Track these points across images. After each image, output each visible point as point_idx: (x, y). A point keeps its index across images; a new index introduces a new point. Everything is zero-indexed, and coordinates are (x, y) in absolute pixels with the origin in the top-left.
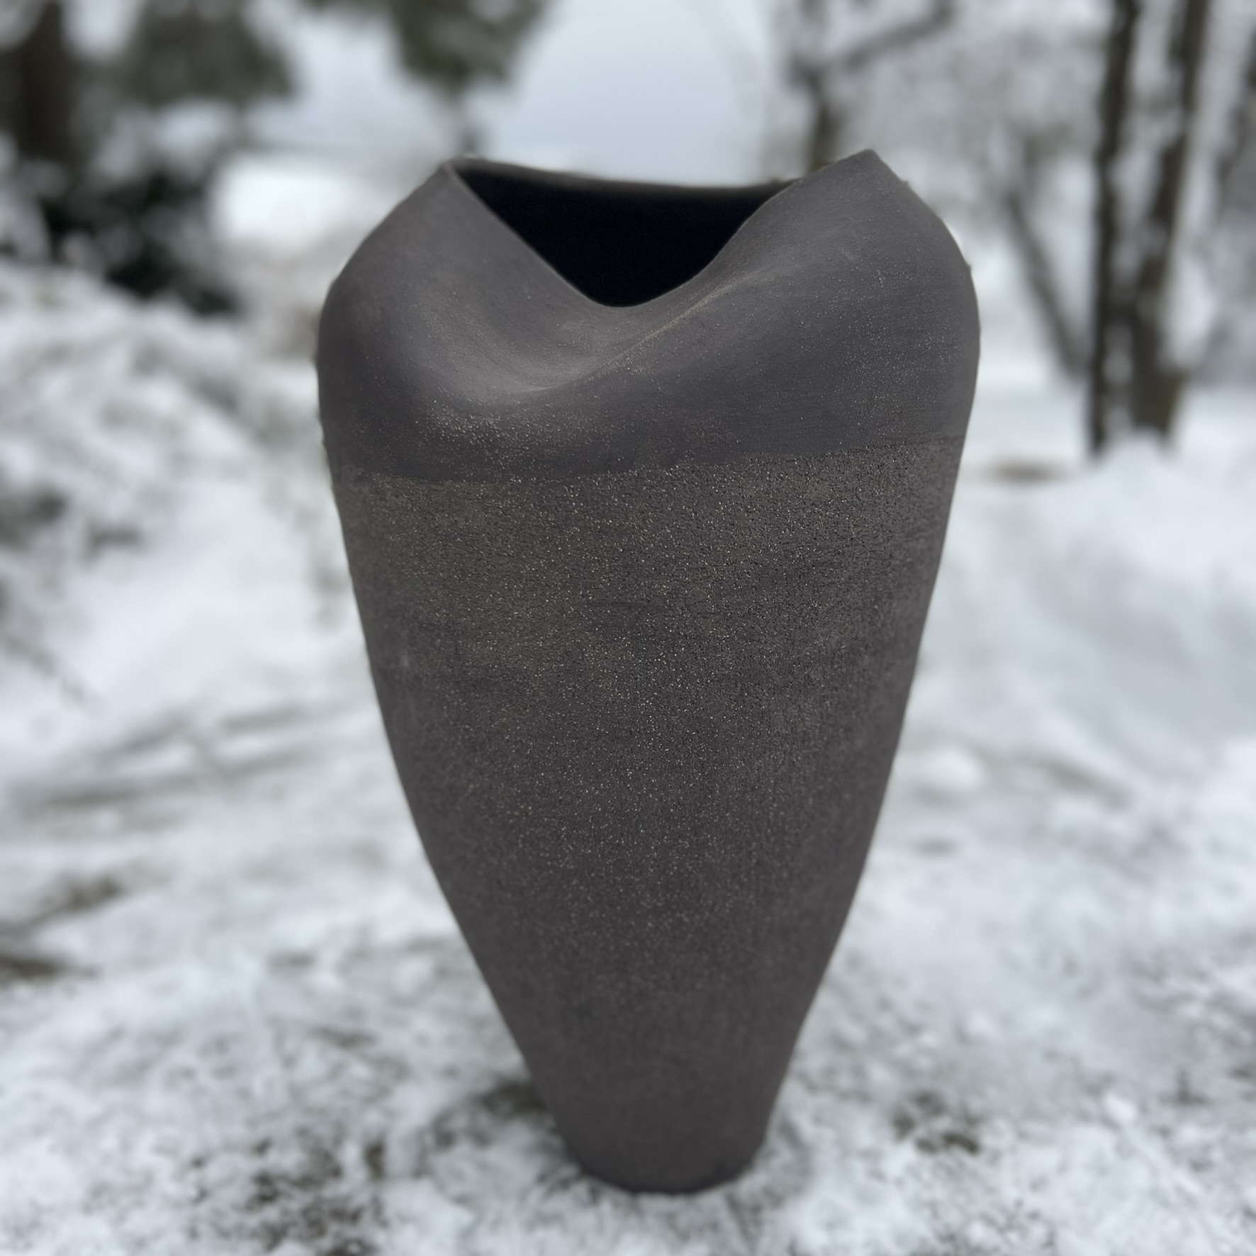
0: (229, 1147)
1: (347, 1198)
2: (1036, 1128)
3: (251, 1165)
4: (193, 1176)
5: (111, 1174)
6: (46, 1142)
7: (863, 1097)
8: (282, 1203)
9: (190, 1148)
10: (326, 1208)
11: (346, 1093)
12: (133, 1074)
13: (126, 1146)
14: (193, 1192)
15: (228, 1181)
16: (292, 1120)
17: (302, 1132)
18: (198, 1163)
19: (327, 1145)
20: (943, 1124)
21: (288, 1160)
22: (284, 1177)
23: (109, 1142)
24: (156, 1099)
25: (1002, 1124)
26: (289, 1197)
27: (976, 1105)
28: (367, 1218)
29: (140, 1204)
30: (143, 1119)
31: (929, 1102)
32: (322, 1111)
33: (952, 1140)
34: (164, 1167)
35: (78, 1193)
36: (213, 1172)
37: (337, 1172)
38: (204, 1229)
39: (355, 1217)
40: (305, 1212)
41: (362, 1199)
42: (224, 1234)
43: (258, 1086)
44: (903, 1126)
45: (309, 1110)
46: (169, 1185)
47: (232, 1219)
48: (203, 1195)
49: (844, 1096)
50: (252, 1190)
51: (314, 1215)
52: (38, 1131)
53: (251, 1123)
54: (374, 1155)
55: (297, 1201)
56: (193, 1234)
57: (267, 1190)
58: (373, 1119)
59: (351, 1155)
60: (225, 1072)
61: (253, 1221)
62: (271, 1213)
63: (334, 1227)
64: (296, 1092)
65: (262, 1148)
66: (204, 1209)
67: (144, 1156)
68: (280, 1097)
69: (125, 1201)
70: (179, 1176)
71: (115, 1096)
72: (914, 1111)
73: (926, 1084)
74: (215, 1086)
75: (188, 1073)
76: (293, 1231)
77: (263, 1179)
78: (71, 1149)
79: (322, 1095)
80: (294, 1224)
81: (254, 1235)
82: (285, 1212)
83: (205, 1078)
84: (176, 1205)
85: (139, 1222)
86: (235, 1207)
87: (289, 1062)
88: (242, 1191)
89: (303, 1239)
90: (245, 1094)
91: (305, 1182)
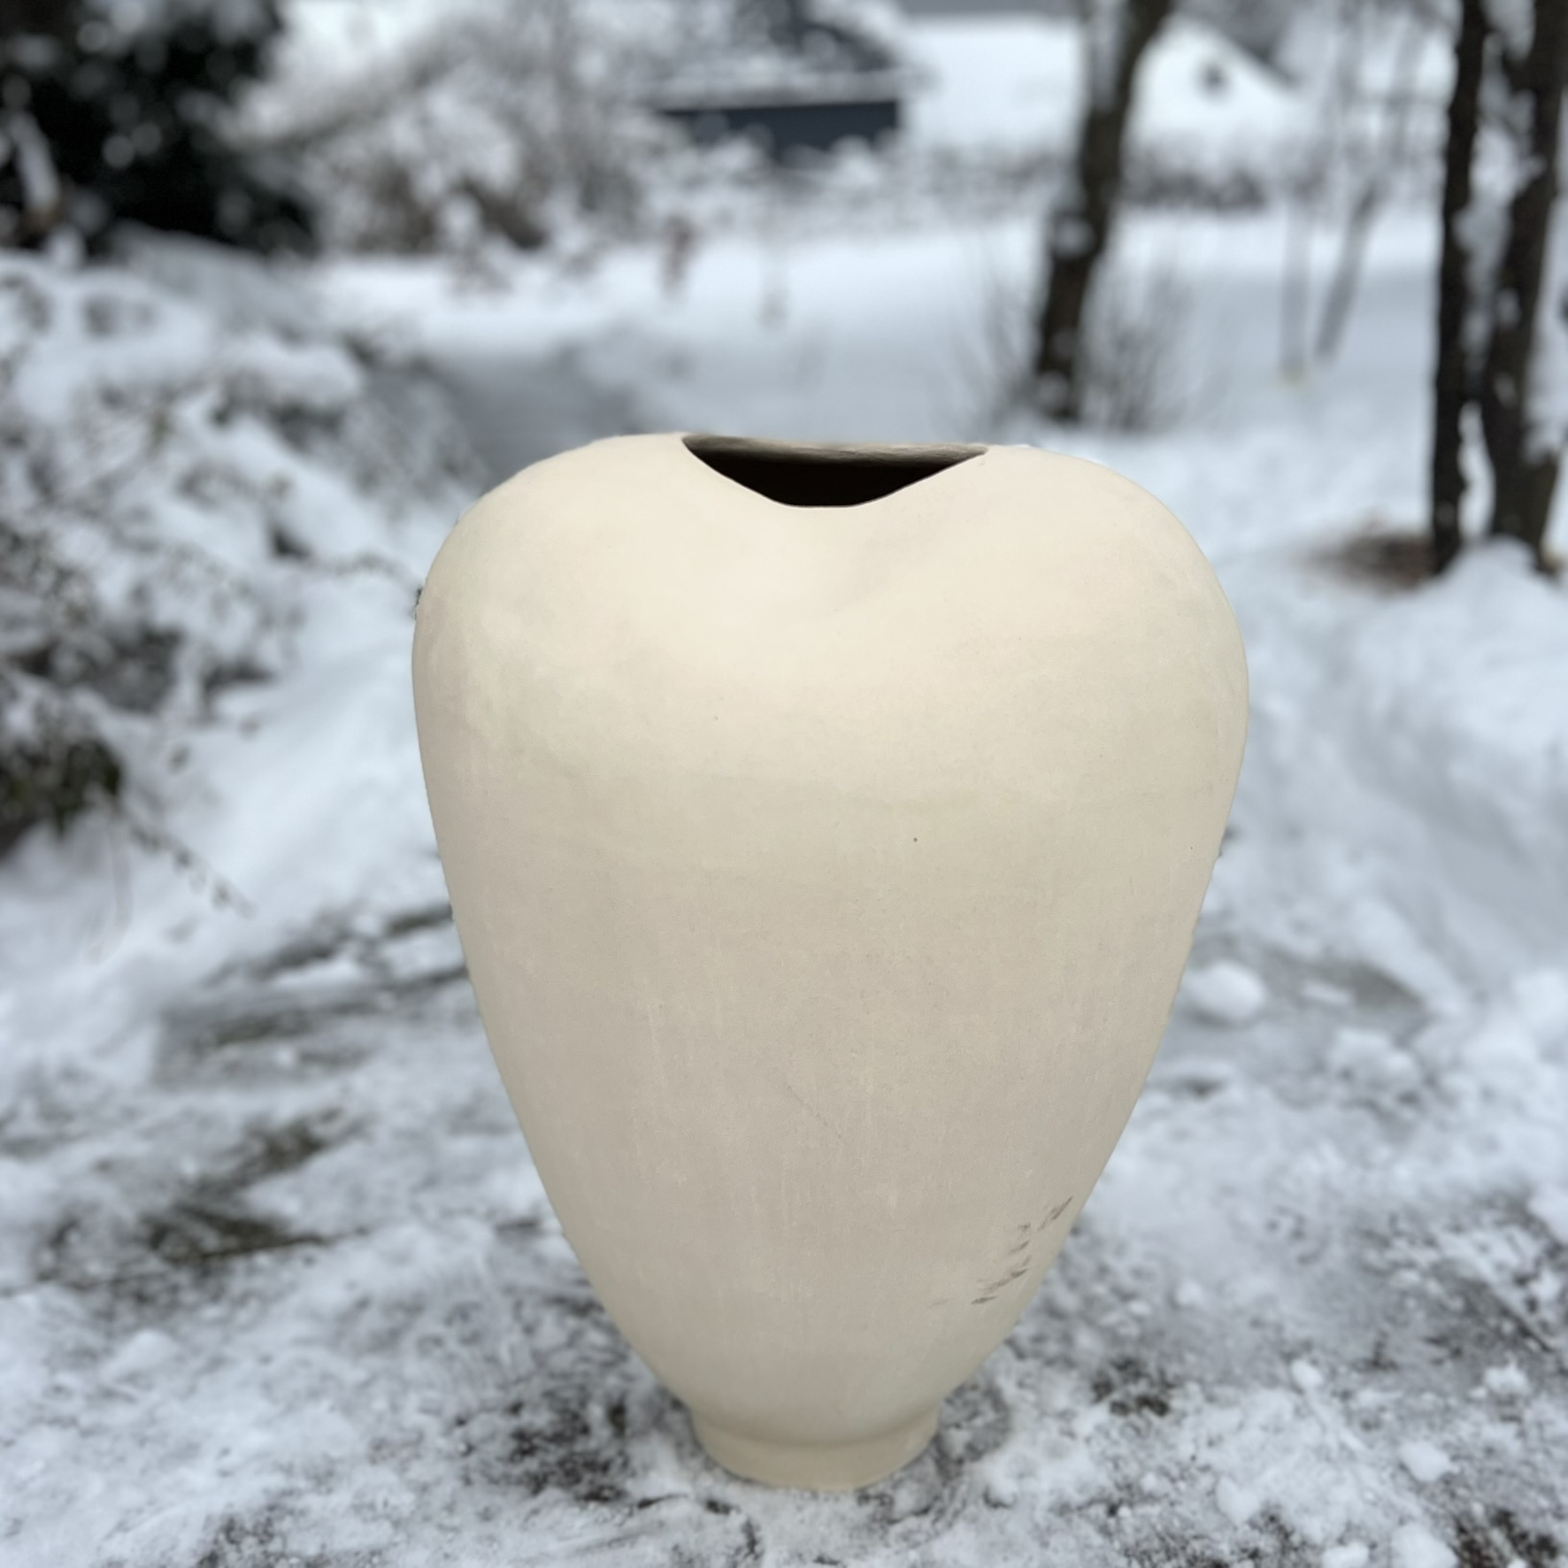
0: (486, 1408)
1: (597, 1452)
2: (1227, 1392)
3: (510, 1424)
4: (458, 1432)
5: (384, 1431)
6: (325, 1404)
7: (1068, 1363)
8: (540, 1455)
9: (452, 1410)
10: (580, 1460)
11: (586, 1360)
12: (386, 1342)
13: (395, 1408)
14: (462, 1447)
15: (492, 1437)
16: (538, 1385)
17: (549, 1395)
18: (461, 1422)
19: (574, 1406)
20: (1140, 1388)
21: (540, 1419)
22: (538, 1434)
23: (380, 1404)
24: (412, 1366)
25: (1193, 1388)
26: (546, 1451)
27: (1173, 1370)
28: (614, 1469)
29: (418, 1456)
30: (406, 1385)
31: (1129, 1367)
32: (565, 1376)
33: (1145, 1402)
34: (432, 1426)
35: (362, 1448)
36: (476, 1429)
37: (586, 1430)
38: (475, 1476)
39: (605, 1467)
40: (561, 1463)
41: (609, 1453)
42: (493, 1481)
43: (504, 1354)
44: (1101, 1389)
45: (552, 1376)
46: (437, 1440)
47: (498, 1469)
48: (470, 1449)
49: (1050, 1362)
50: (513, 1445)
51: (569, 1466)
52: (314, 1394)
53: (503, 1386)
54: (617, 1414)
55: (554, 1454)
56: (467, 1481)
57: (526, 1446)
58: (612, 1381)
59: (596, 1413)
60: (472, 1339)
61: (517, 1470)
62: (532, 1464)
63: (587, 1476)
64: (539, 1358)
65: (516, 1409)
66: (473, 1460)
67: (412, 1417)
68: (527, 1364)
69: (405, 1453)
70: (447, 1433)
71: (376, 1362)
72: (1114, 1375)
73: (1130, 1351)
74: (465, 1353)
75: (438, 1341)
76: (553, 1479)
77: (520, 1435)
78: (347, 1409)
79: (563, 1361)
80: (553, 1473)
81: (519, 1482)
82: (543, 1464)
83: (452, 1345)
84: (449, 1457)
85: (418, 1471)
86: (499, 1459)
87: (529, 1330)
88: (501, 1446)
89: (560, 1485)
90: (492, 1360)
91: (557, 1438)
